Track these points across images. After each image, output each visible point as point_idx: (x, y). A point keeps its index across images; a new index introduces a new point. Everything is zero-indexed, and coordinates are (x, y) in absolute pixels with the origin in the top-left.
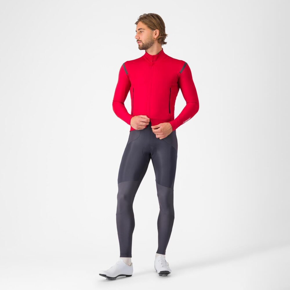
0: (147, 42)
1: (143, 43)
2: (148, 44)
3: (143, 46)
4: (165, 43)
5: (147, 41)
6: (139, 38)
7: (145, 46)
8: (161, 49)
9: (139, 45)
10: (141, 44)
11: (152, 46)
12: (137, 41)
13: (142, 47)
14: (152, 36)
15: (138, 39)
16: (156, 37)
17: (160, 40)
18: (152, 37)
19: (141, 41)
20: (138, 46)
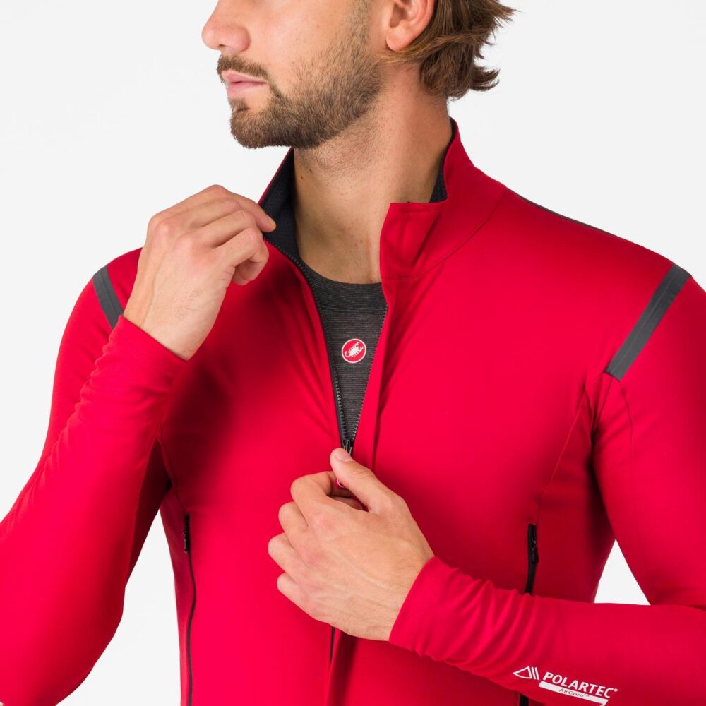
0: (320, 79)
1: (279, 95)
2: (329, 101)
3: (276, 114)
4: (482, 80)
5: (316, 73)
6: (247, 44)
7: (295, 122)
8: (444, 138)
9: (240, 108)
10: (258, 98)
11: (357, 114)
12: (224, 65)
13: (264, 121)
14: (366, 30)
15: (228, 53)
16: (401, 36)
17: (448, 64)
18: (365, 42)
19: (258, 70)
20: (227, 112)
